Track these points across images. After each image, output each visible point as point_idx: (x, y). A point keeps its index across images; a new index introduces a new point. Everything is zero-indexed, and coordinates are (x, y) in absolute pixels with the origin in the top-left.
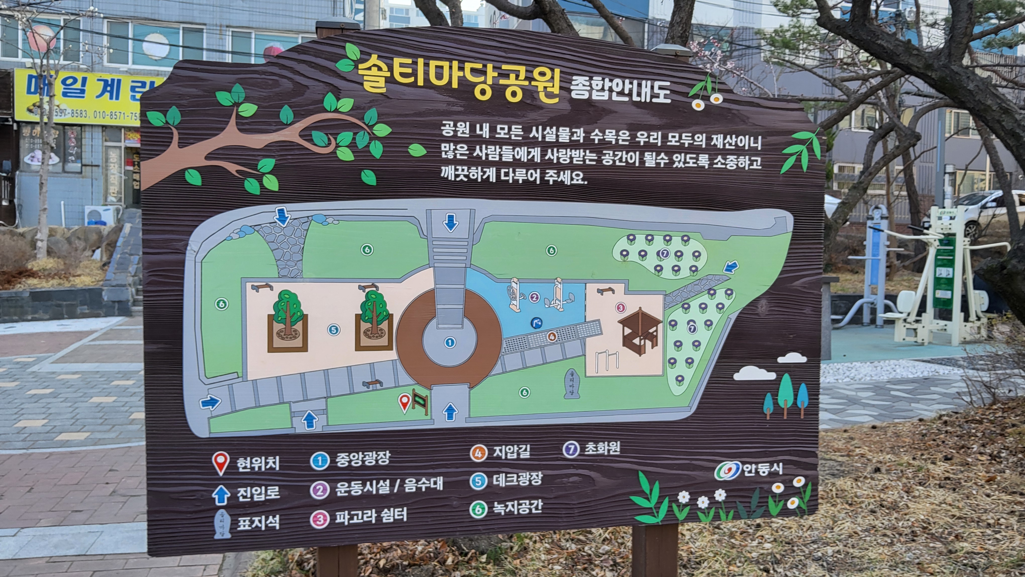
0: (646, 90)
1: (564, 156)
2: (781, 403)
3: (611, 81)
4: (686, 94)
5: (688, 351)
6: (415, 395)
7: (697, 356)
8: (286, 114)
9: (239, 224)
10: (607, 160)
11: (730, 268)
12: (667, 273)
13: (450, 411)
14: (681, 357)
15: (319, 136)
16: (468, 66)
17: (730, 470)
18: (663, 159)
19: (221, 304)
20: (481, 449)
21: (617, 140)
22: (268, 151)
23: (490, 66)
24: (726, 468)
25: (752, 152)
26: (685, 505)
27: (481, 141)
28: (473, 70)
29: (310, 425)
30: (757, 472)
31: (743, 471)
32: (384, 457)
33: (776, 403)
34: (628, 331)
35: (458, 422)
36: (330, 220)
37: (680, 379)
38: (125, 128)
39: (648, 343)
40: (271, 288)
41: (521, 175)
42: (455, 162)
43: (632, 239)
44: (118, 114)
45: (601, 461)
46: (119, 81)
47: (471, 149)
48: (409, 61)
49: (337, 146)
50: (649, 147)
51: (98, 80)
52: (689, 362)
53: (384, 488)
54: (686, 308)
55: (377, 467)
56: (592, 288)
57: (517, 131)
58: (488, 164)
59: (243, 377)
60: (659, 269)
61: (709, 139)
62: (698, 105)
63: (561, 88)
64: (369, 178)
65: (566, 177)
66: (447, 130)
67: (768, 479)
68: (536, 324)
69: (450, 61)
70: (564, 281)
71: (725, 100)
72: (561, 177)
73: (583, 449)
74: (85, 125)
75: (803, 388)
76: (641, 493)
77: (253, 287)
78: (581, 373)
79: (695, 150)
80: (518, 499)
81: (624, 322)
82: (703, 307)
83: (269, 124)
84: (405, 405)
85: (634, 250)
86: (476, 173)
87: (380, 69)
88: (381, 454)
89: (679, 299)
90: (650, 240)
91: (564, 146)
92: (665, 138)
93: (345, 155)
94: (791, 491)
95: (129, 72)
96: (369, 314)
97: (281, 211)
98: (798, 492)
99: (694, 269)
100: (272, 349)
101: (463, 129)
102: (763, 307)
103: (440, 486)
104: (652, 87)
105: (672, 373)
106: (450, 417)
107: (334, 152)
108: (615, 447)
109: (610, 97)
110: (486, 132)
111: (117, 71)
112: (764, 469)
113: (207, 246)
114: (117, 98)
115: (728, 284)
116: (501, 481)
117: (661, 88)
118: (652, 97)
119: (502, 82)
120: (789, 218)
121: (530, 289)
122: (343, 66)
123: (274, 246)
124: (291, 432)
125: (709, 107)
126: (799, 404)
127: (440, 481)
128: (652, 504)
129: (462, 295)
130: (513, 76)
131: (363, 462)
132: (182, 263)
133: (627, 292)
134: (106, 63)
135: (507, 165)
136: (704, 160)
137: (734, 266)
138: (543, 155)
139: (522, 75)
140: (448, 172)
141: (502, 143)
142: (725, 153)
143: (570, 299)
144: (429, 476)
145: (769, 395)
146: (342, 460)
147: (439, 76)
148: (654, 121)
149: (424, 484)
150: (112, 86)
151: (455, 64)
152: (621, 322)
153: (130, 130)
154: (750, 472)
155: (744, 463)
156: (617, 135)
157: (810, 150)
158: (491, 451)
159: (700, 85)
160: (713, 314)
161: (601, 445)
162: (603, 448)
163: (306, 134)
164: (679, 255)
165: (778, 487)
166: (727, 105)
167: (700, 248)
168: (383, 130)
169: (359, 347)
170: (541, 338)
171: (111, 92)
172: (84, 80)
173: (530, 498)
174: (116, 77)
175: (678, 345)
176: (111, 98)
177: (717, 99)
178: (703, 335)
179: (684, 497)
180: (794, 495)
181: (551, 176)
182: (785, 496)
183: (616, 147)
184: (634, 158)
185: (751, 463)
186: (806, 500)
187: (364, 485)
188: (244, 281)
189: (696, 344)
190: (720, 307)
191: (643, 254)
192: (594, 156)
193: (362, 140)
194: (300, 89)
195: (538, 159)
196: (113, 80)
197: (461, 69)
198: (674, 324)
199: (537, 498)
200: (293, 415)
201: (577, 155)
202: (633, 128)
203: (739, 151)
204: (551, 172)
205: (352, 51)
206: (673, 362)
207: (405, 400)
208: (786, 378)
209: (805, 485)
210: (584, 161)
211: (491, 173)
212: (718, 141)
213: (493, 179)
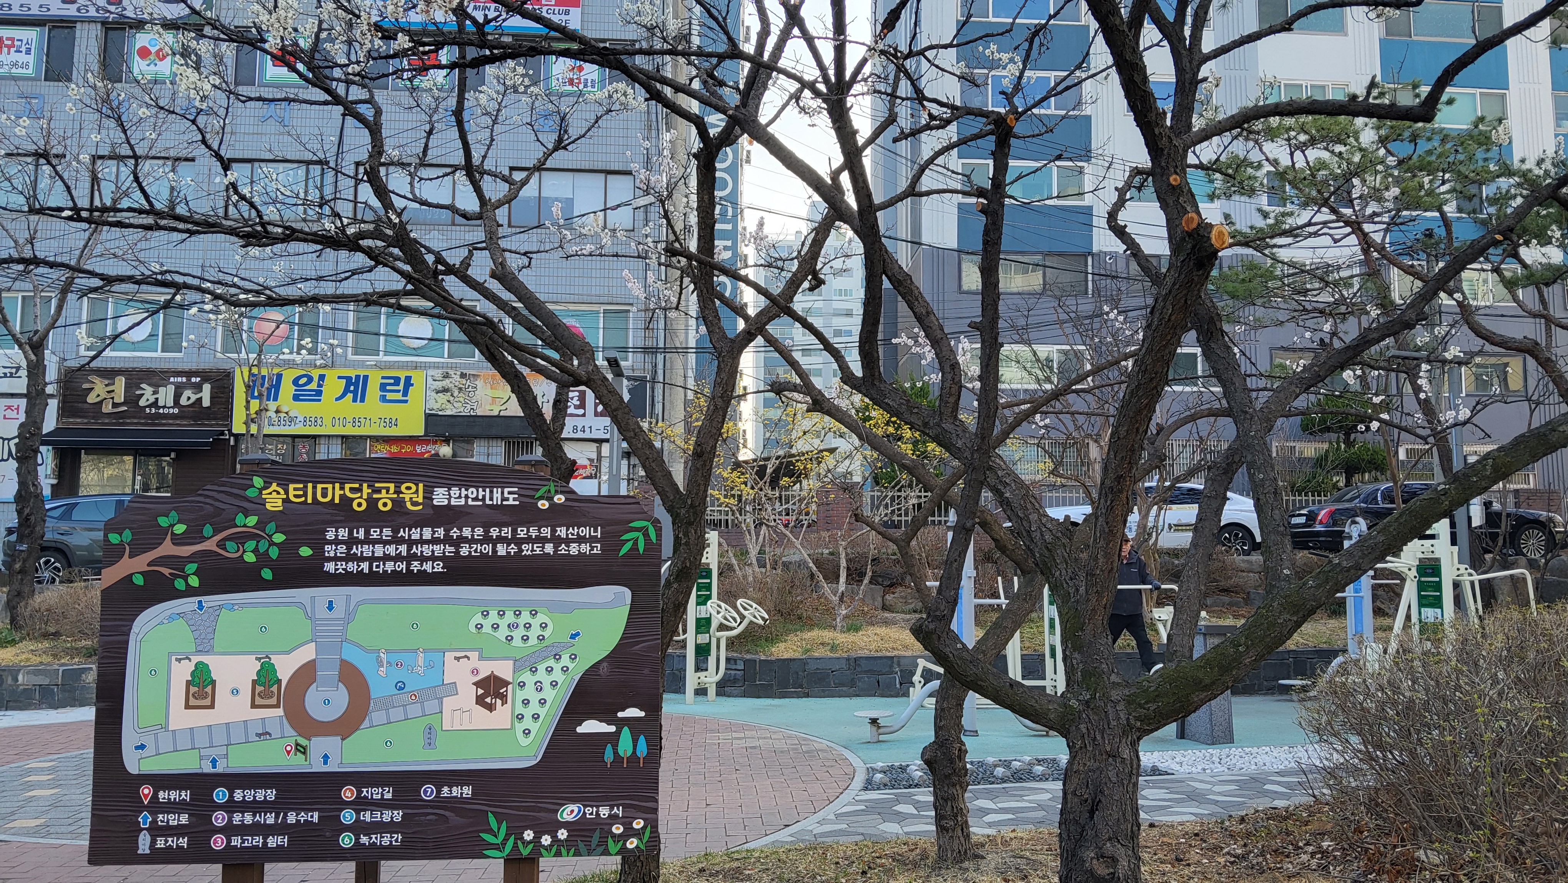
0: (497, 494)
1: (427, 550)
2: (621, 753)
3: (467, 490)
4: (533, 497)
5: (534, 707)
6: (297, 744)
7: (542, 712)
8: (208, 530)
9: (169, 612)
10: (464, 551)
11: (573, 637)
12: (517, 642)
13: (326, 757)
14: (528, 713)
15: (231, 545)
16: (347, 486)
17: (572, 811)
18: (513, 549)
19: (153, 672)
20: (350, 790)
21: (473, 536)
22: (191, 559)
23: (365, 485)
24: (569, 809)
25: (592, 540)
26: (530, 842)
27: (358, 542)
28: (351, 489)
29: (214, 767)
30: (598, 814)
31: (585, 813)
32: (271, 794)
33: (616, 753)
34: (480, 691)
35: (332, 767)
36: (236, 607)
37: (527, 732)
38: (370, 437)
39: (499, 702)
40: (190, 660)
41: (390, 566)
42: (336, 559)
43: (485, 614)
44: (363, 421)
45: (455, 803)
46: (366, 378)
47: (349, 549)
48: (301, 486)
49: (244, 551)
50: (501, 539)
51: (339, 378)
52: (536, 717)
53: (270, 819)
54: (534, 671)
55: (265, 801)
56: (450, 656)
57: (387, 532)
58: (363, 559)
59: (165, 728)
60: (509, 639)
61: (554, 531)
62: (543, 504)
63: (424, 498)
64: (267, 574)
65: (428, 567)
66: (330, 535)
67: (609, 821)
68: (401, 686)
69: (333, 483)
70: (425, 651)
71: (566, 499)
72: (424, 567)
73: (439, 792)
74: (320, 436)
75: (642, 740)
76: (490, 831)
77: (177, 660)
78: (437, 727)
79: (542, 540)
80: (381, 833)
81: (477, 684)
82: (549, 670)
83: (195, 538)
84: (288, 752)
85: (487, 624)
86: (352, 567)
87: (278, 493)
88: (269, 791)
89: (527, 663)
90: (501, 614)
91: (427, 542)
92: (514, 531)
93: (250, 558)
94: (630, 832)
95: (379, 366)
96: (263, 679)
97: (200, 602)
98: (638, 834)
99: (541, 638)
100: (188, 706)
101: (343, 533)
102: (604, 670)
103: (316, 819)
104: (502, 493)
105: (520, 727)
106: (325, 763)
107: (242, 556)
108: (467, 791)
109: (466, 502)
110: (361, 535)
111: (362, 365)
112: (604, 812)
113: (145, 630)
114: (362, 400)
115: (573, 650)
116: (367, 817)
117: (509, 493)
118: (502, 500)
119: (375, 496)
120: (627, 593)
121: (395, 658)
122: (251, 493)
123: (194, 628)
124: (199, 771)
125: (553, 506)
126: (638, 754)
127: (316, 815)
128: (499, 841)
129: (339, 663)
130: (384, 491)
131: (255, 797)
132: (127, 642)
133: (481, 658)
134: (350, 356)
135: (378, 559)
136: (549, 548)
137: (578, 634)
138: (409, 549)
139: (392, 490)
140: (330, 567)
141: (375, 542)
142: (568, 541)
143: (430, 666)
144: (307, 811)
145: (609, 746)
146: (238, 795)
147: (324, 495)
148: (506, 519)
149: (303, 817)
150: (356, 385)
151: (337, 485)
152: (474, 684)
153: (377, 441)
154: (591, 814)
155: (585, 806)
156: (473, 531)
157: (646, 535)
158: (360, 792)
159: (544, 489)
160: (558, 675)
161: (454, 789)
162: (456, 791)
163: (221, 544)
164: (528, 626)
165: (618, 828)
166: (569, 503)
167: (547, 620)
168: (279, 538)
169: (254, 706)
170: (405, 698)
171: (355, 393)
172: (322, 377)
173: (391, 833)
174: (362, 373)
175: (526, 702)
176: (355, 400)
177: (559, 499)
178: (549, 694)
179: (529, 835)
180: (633, 836)
181: (415, 566)
182: (624, 837)
183: (472, 541)
184: (487, 549)
185: (592, 806)
186: (644, 841)
187: (254, 816)
188: (170, 654)
189: (543, 702)
190: (565, 669)
191: (496, 627)
192: (452, 549)
193: (263, 546)
194: (219, 511)
195: (404, 554)
196: (358, 377)
197: (342, 488)
198: (522, 685)
199: (397, 833)
200: (201, 758)
201: (438, 549)
202: (487, 527)
203: (580, 540)
204: (416, 563)
205: (258, 481)
206: (520, 717)
207: (289, 748)
208: (626, 731)
209: (644, 828)
210: (444, 553)
211: (365, 566)
212: (562, 532)
213: (366, 571)
